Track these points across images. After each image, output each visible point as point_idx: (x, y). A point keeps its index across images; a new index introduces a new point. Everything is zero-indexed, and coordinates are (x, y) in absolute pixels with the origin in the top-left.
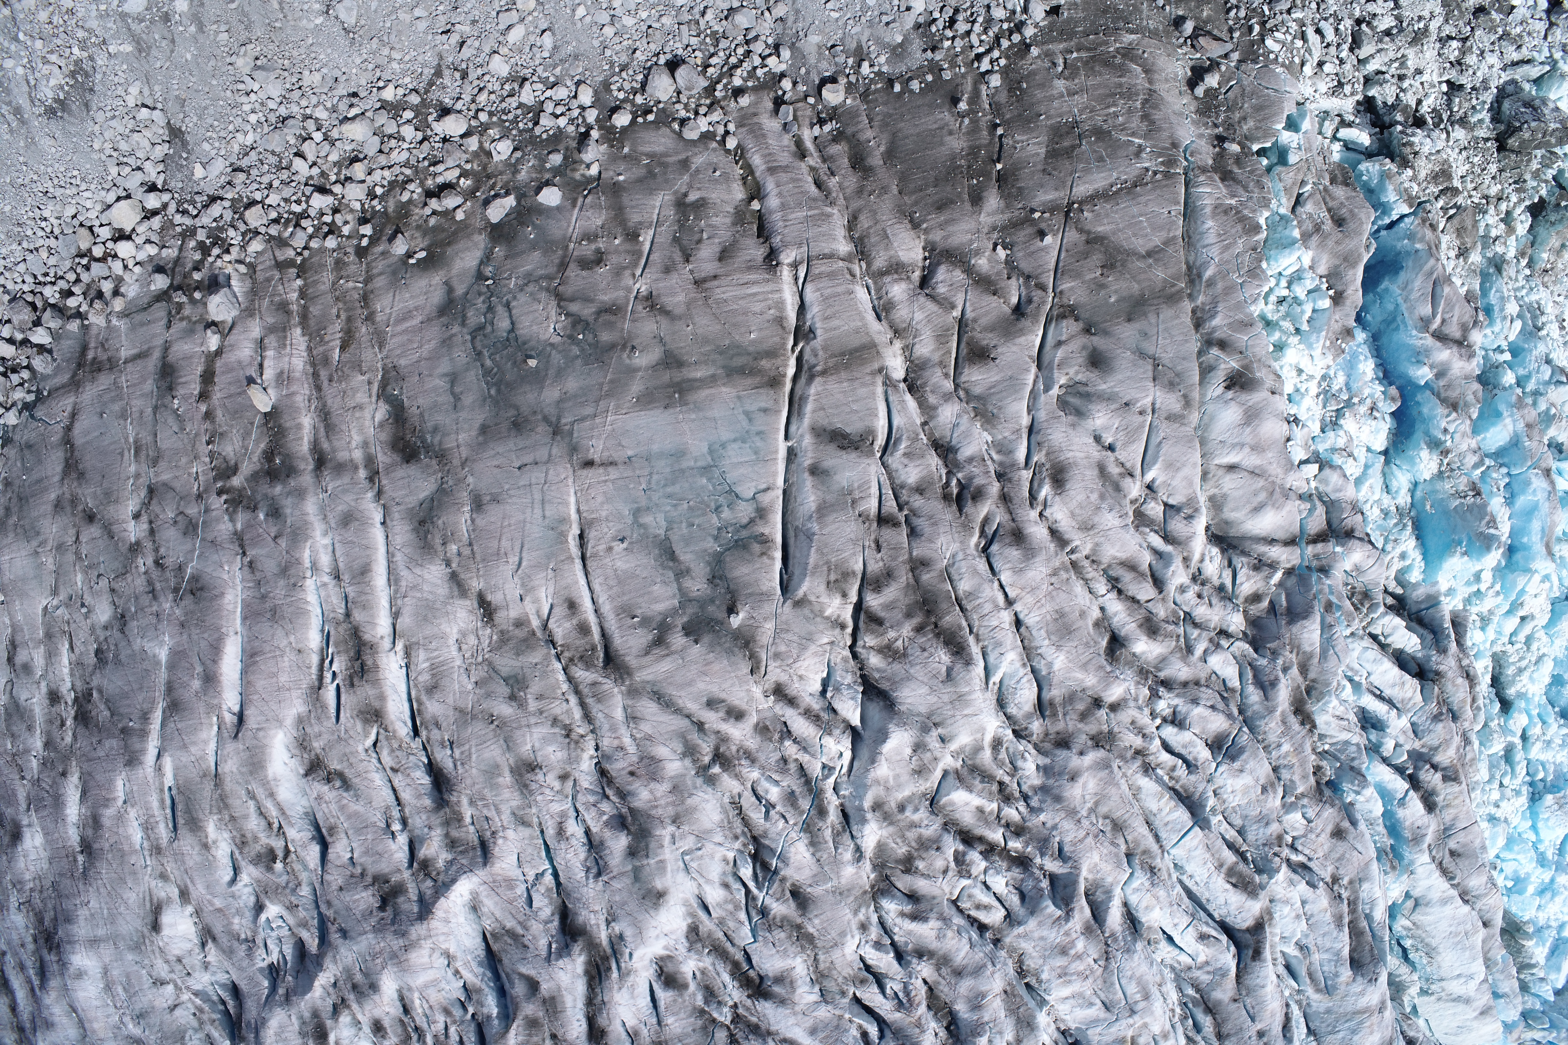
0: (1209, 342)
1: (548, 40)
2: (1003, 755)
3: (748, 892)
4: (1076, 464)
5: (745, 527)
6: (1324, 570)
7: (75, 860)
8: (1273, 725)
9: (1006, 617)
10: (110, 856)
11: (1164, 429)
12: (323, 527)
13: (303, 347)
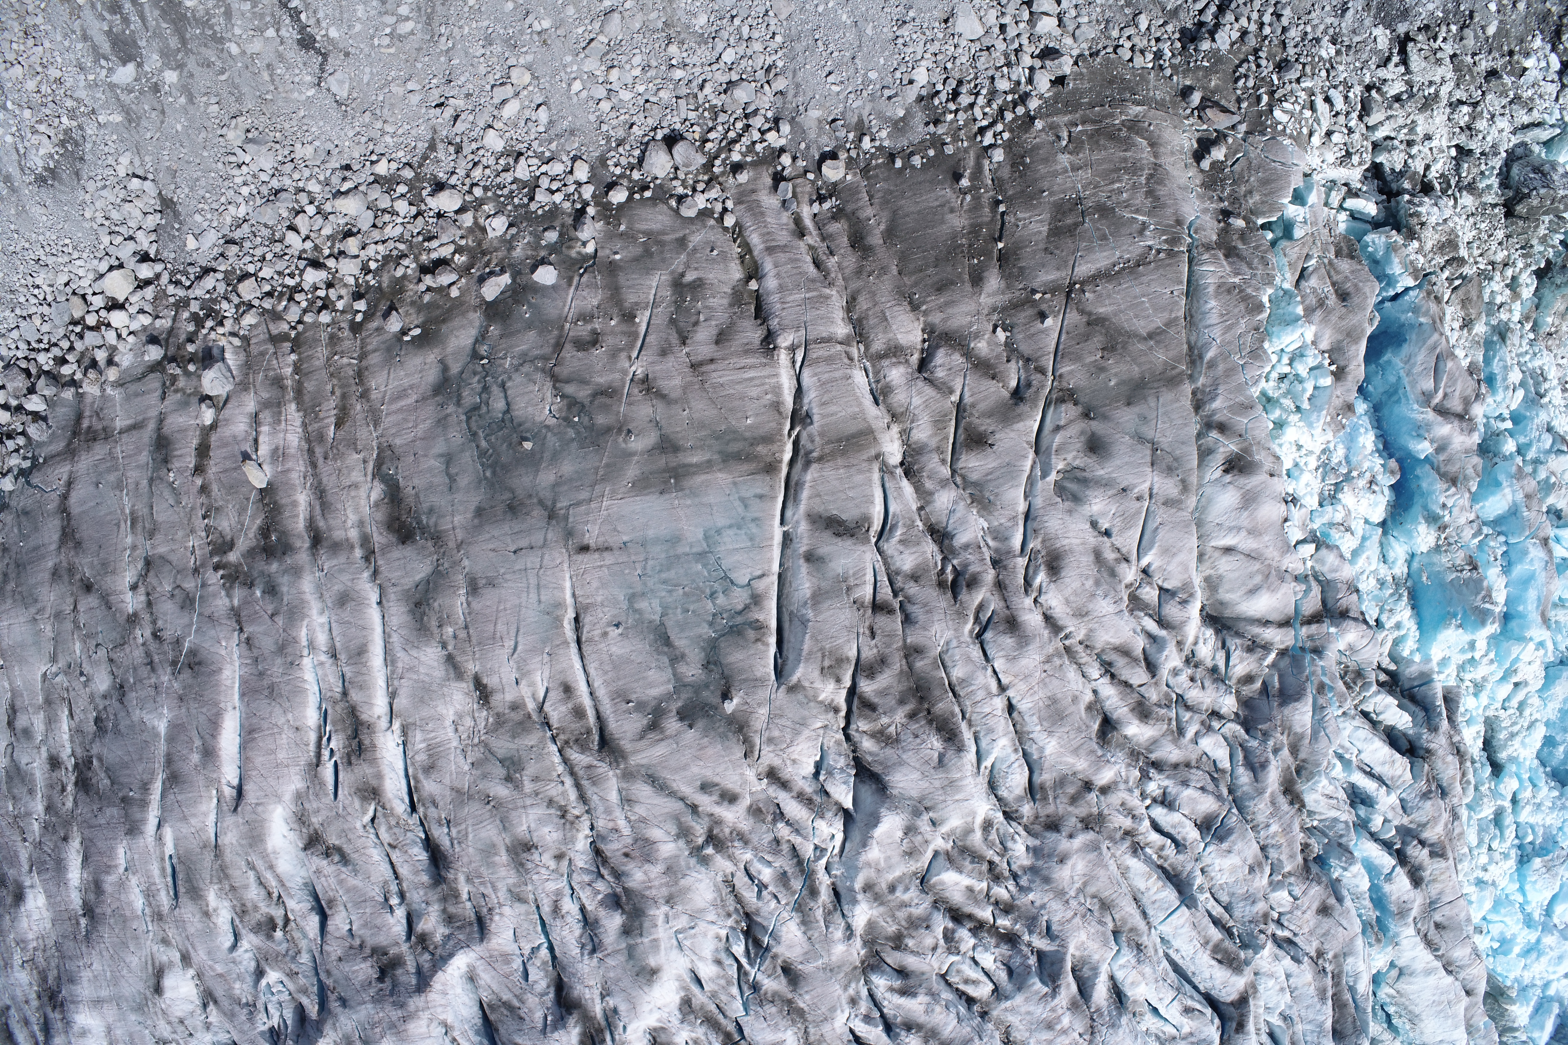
0: (1209, 425)
1: (543, 115)
2: (993, 836)
3: (740, 966)
4: (1071, 551)
5: (740, 613)
6: (1318, 651)
7: (78, 923)
8: (1262, 806)
9: (999, 703)
10: (112, 921)
11: (1161, 515)
12: (320, 605)
13: (298, 423)
